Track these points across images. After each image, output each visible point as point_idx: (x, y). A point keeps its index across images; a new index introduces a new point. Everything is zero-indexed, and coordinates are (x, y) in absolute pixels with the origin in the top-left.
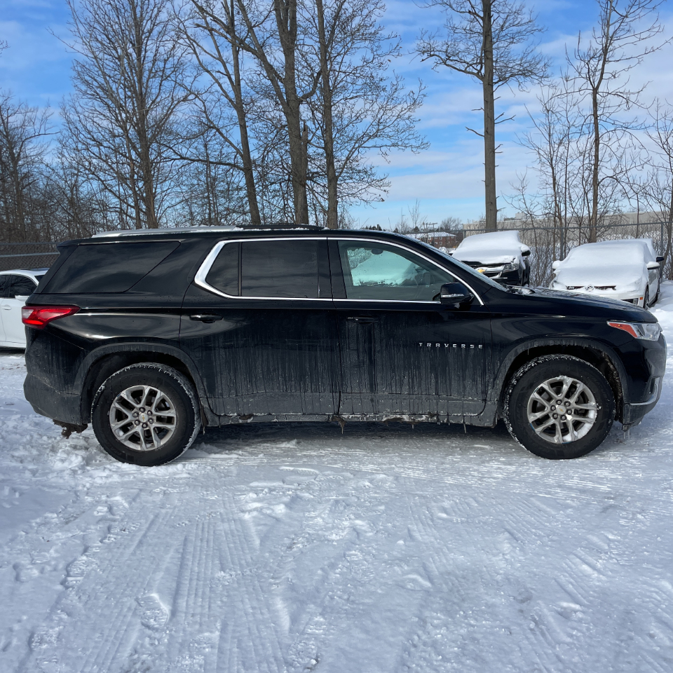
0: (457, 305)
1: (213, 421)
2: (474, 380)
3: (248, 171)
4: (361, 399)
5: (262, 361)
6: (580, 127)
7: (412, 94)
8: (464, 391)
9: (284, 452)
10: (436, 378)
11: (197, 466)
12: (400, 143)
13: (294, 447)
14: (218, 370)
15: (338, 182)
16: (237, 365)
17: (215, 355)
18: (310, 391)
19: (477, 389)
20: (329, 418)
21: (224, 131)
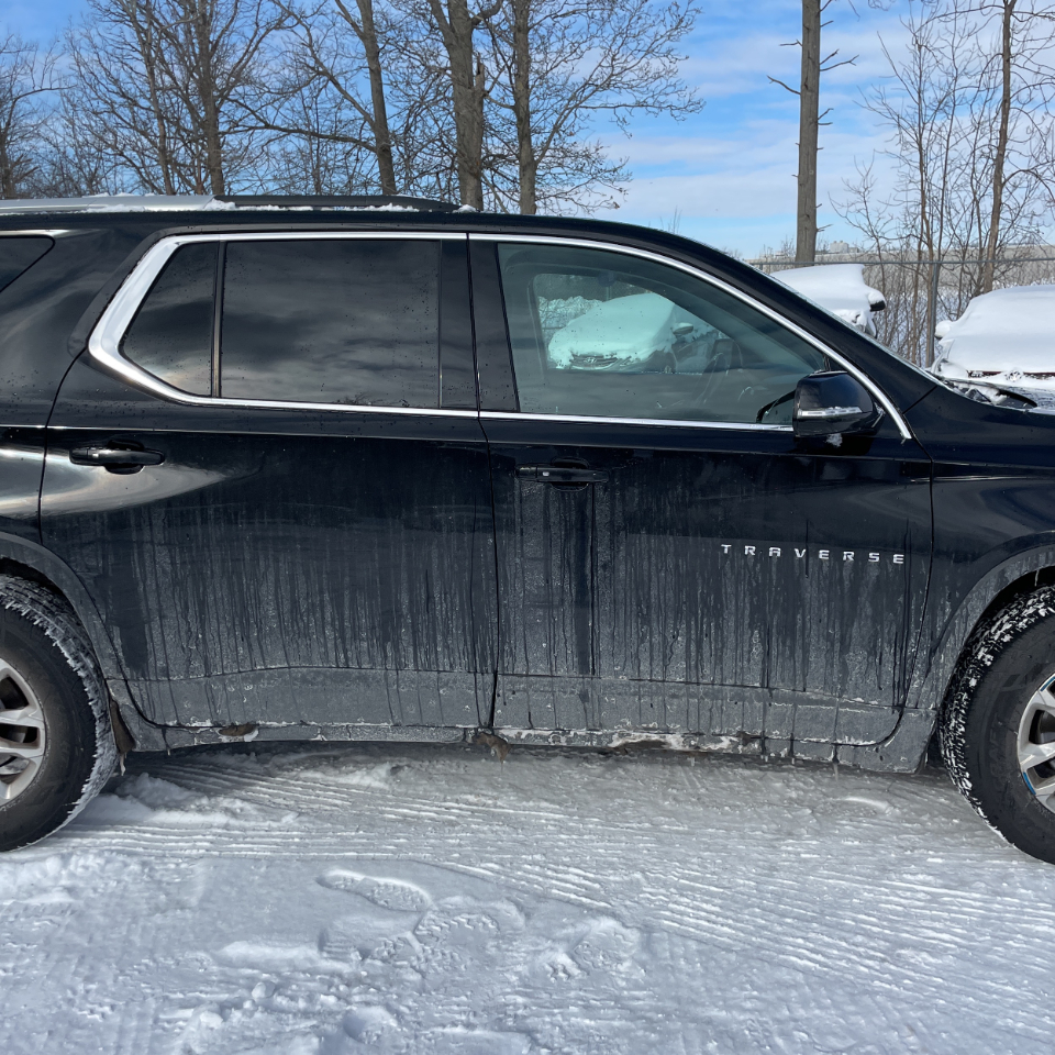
0: (835, 439)
1: (146, 739)
2: (873, 651)
3: (384, 154)
4: (553, 693)
5: (277, 581)
6: (979, 77)
7: (674, 8)
8: (843, 681)
9: (354, 805)
10: (766, 640)
11: (101, 861)
12: (650, 101)
13: (381, 785)
14: (153, 604)
15: (538, 172)
16: (205, 593)
17: (143, 565)
18: (411, 666)
19: (879, 677)
20: (465, 735)
21: (341, 81)
